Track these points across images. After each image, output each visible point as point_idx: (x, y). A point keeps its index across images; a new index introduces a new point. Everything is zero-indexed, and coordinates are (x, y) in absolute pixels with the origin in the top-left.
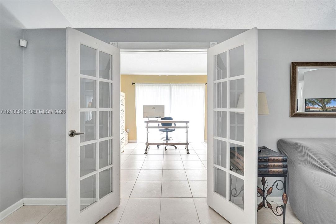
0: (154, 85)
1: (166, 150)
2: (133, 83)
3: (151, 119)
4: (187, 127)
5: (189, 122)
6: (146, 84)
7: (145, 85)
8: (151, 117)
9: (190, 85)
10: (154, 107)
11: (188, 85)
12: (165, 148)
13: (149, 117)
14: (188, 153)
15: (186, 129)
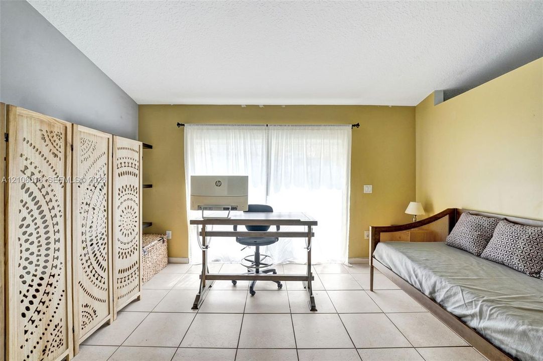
0: (229, 129)
1: (253, 293)
2: (179, 124)
3: (209, 214)
4: (309, 235)
5: (315, 223)
6: (209, 127)
7: (208, 129)
8: (210, 209)
9: (316, 128)
10: (218, 182)
11: (310, 128)
12: (251, 288)
13: (206, 209)
14: (313, 309)
15: (307, 238)
